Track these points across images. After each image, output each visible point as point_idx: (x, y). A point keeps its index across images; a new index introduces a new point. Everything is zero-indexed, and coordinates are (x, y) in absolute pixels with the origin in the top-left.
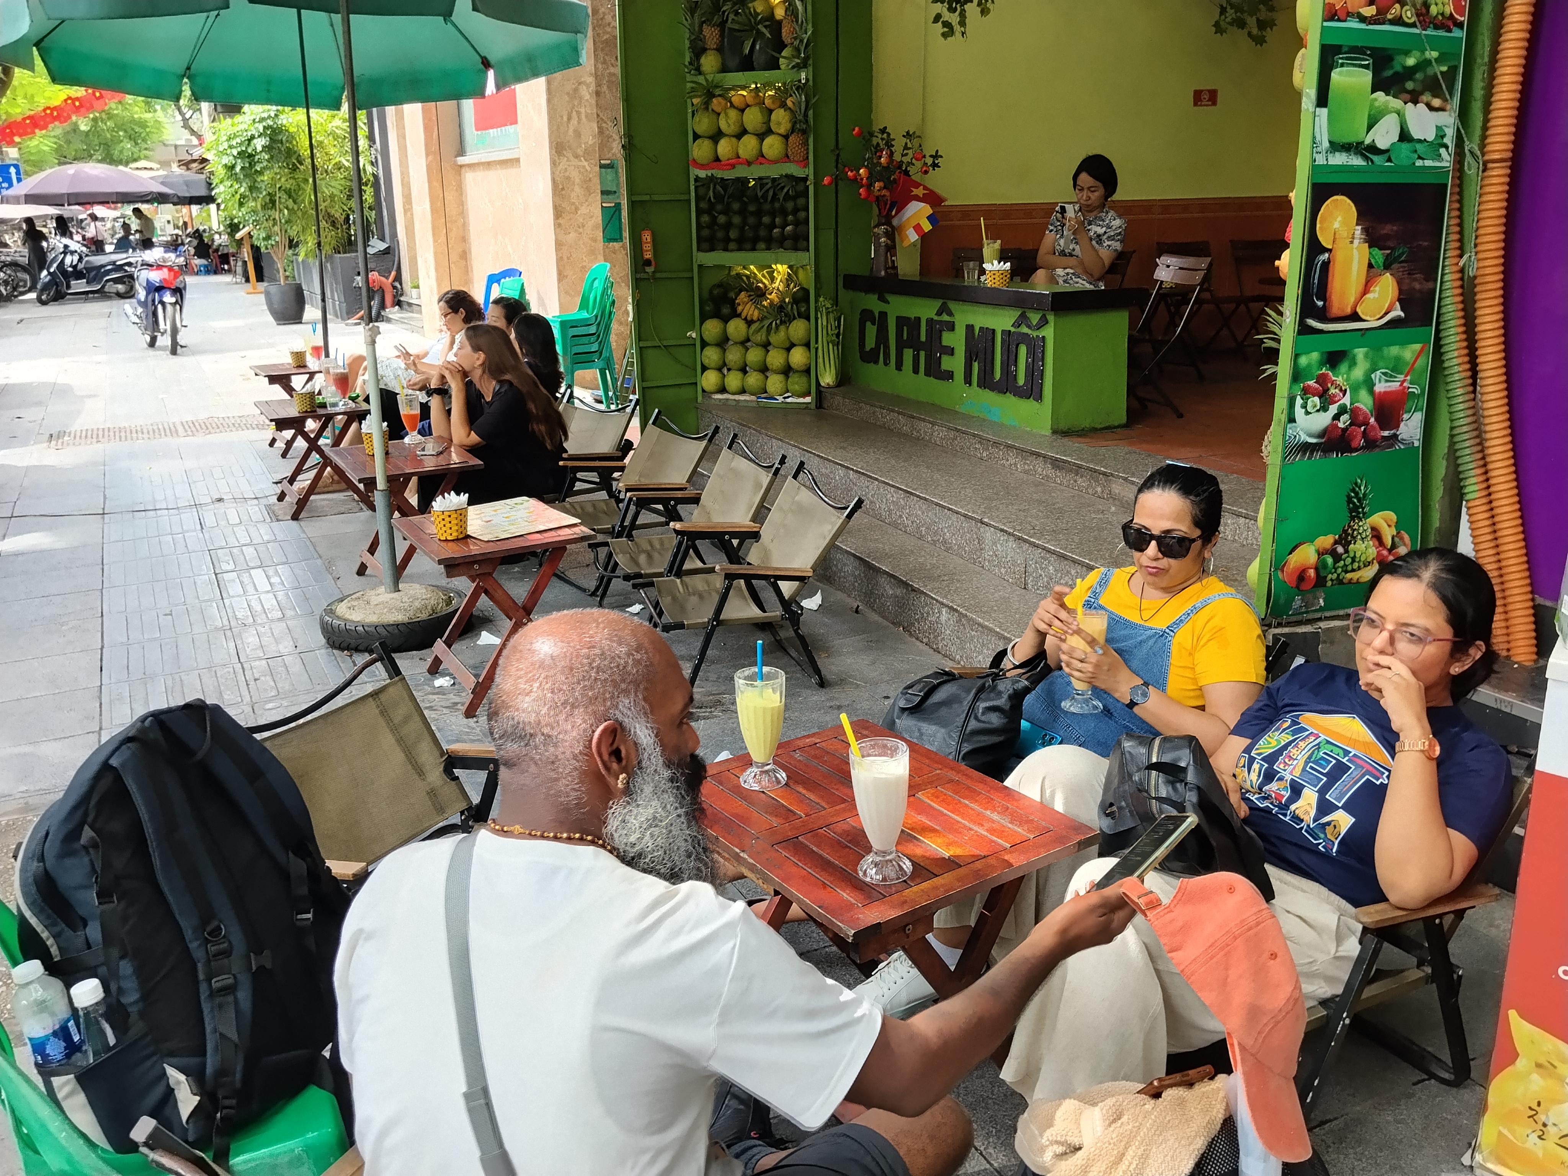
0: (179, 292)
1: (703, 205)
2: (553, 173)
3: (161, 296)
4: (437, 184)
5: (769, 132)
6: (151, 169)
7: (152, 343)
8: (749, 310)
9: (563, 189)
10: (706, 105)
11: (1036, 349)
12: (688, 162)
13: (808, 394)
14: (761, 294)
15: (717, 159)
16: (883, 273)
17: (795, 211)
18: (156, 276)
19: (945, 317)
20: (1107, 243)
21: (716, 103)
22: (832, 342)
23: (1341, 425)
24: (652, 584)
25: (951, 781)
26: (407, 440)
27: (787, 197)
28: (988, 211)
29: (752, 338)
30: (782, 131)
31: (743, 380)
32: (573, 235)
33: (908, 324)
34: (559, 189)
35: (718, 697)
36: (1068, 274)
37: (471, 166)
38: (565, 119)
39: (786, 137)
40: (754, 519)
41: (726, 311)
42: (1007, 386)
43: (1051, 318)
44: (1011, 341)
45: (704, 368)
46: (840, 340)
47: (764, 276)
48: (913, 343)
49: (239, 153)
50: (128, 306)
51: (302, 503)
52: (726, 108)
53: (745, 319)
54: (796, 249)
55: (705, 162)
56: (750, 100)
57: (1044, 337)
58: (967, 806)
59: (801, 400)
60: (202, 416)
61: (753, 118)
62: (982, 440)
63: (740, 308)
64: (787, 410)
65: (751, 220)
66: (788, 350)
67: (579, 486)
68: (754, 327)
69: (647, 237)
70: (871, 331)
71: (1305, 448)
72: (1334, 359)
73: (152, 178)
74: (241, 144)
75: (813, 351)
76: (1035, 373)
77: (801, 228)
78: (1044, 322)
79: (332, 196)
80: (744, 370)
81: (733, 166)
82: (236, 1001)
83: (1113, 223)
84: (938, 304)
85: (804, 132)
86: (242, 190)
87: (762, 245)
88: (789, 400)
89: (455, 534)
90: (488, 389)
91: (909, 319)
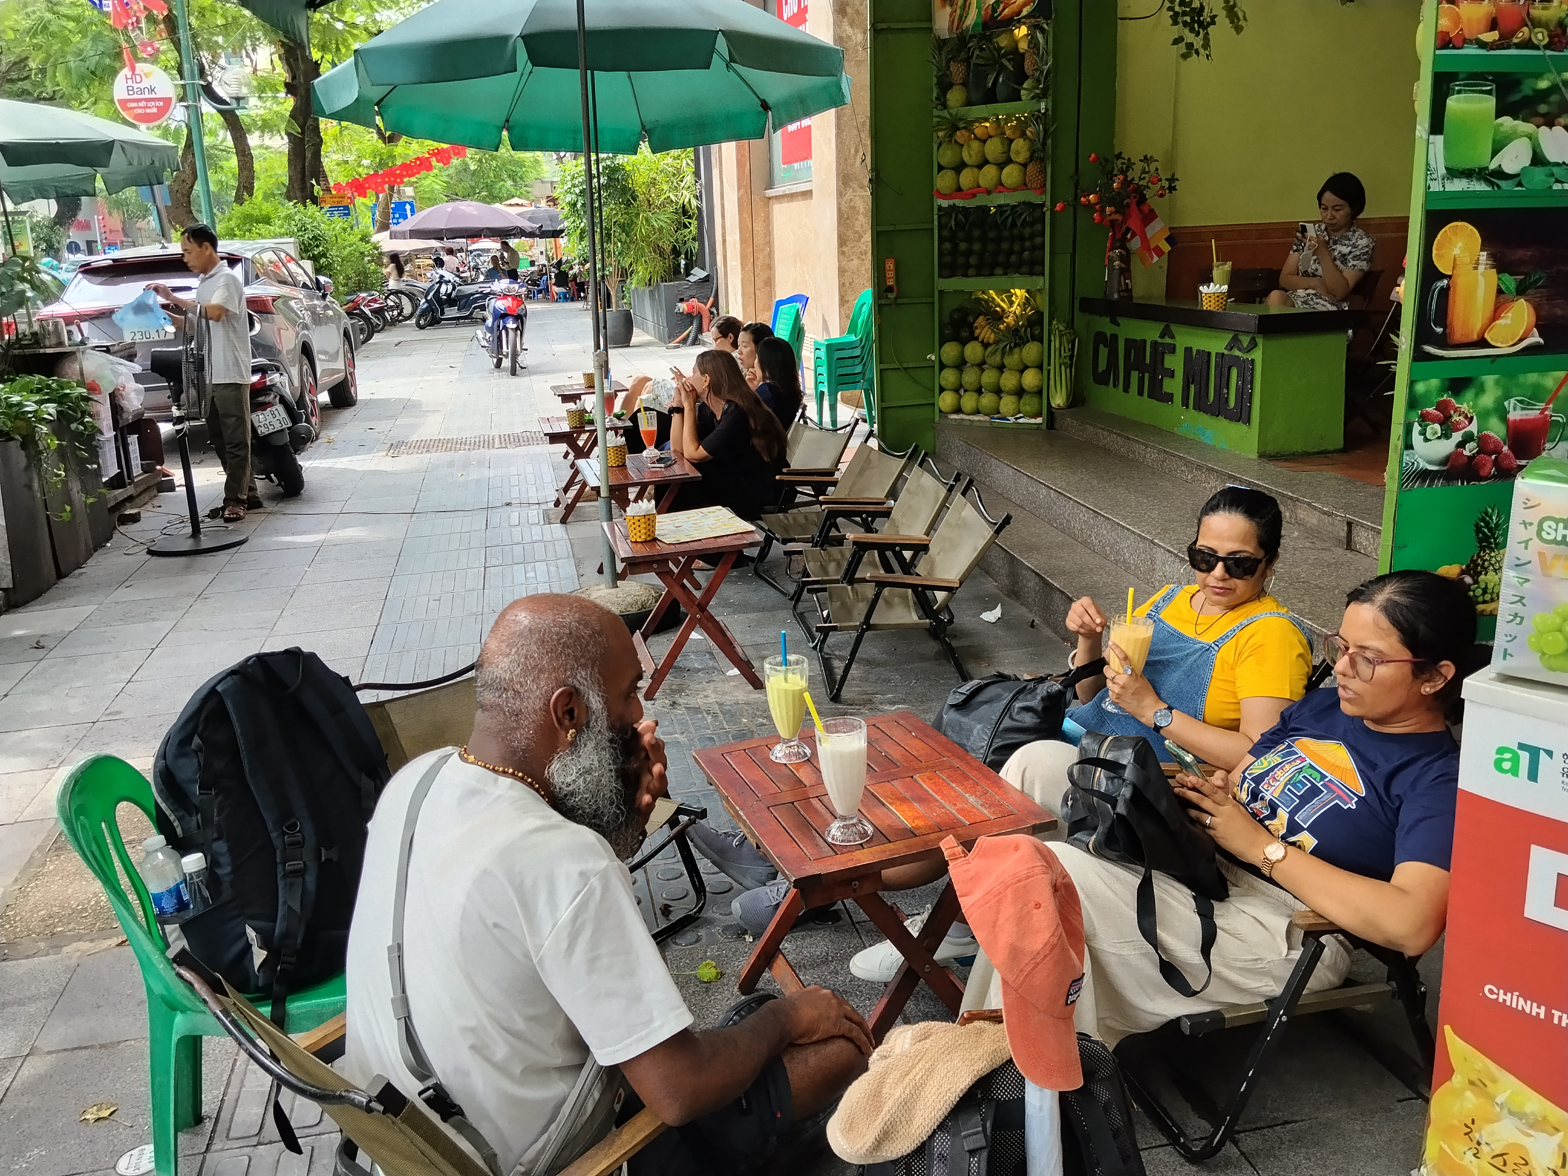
0: (520, 318)
1: (945, 233)
2: (839, 204)
3: (504, 323)
4: (746, 216)
5: (1009, 161)
6: (522, 205)
7: (498, 365)
8: (986, 333)
9: (848, 219)
10: (951, 136)
11: (1247, 370)
12: (934, 193)
13: (1040, 415)
14: (998, 317)
15: (959, 189)
16: (1116, 296)
17: (1032, 237)
18: (501, 305)
19: (1168, 340)
20: (1352, 263)
21: (960, 136)
22: (1064, 364)
23: (1466, 453)
24: (825, 590)
25: (952, 767)
26: (645, 453)
27: (1024, 223)
28: (1220, 232)
29: (988, 361)
30: (1021, 159)
31: (978, 401)
32: (856, 262)
33: (1135, 346)
34: (844, 219)
35: (870, 697)
36: (1308, 295)
37: (779, 198)
38: (853, 151)
39: (1025, 165)
40: (927, 533)
41: (964, 334)
42: (1218, 409)
43: (1260, 341)
44: (1225, 363)
45: (942, 390)
46: (1073, 362)
47: (1003, 300)
48: (1140, 366)
49: (581, 192)
50: (480, 332)
51: (570, 508)
52: (970, 139)
53: (982, 342)
54: (1031, 274)
55: (947, 192)
56: (992, 133)
57: (1253, 360)
58: (953, 788)
59: (1033, 421)
60: (518, 429)
61: (993, 149)
62: (1187, 463)
63: (977, 332)
64: (1019, 430)
65: (991, 247)
66: (1022, 372)
67: (800, 499)
68: (990, 349)
69: (890, 265)
70: (1103, 352)
71: (1424, 475)
72: (1457, 386)
73: (520, 215)
74: (582, 183)
75: (1045, 372)
76: (1244, 397)
77: (1037, 253)
78: (1253, 345)
79: (661, 229)
80: (979, 391)
81: (974, 196)
82: (304, 881)
83: (1360, 242)
84: (1161, 326)
85: (1042, 160)
86: (582, 225)
87: (999, 271)
88: (1021, 421)
89: (643, 537)
90: (718, 408)
91: (1136, 341)
